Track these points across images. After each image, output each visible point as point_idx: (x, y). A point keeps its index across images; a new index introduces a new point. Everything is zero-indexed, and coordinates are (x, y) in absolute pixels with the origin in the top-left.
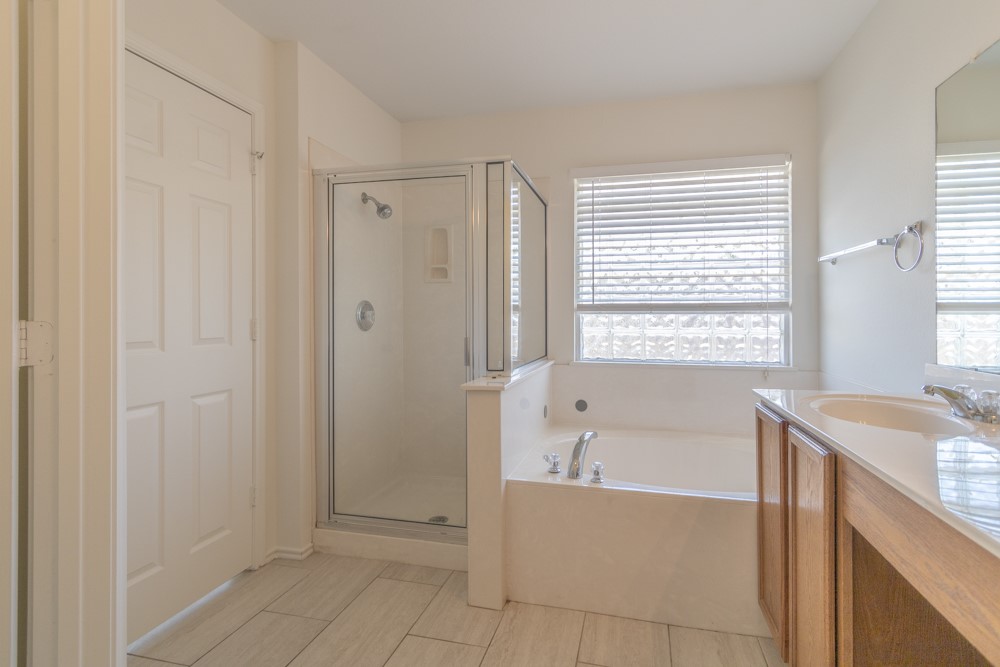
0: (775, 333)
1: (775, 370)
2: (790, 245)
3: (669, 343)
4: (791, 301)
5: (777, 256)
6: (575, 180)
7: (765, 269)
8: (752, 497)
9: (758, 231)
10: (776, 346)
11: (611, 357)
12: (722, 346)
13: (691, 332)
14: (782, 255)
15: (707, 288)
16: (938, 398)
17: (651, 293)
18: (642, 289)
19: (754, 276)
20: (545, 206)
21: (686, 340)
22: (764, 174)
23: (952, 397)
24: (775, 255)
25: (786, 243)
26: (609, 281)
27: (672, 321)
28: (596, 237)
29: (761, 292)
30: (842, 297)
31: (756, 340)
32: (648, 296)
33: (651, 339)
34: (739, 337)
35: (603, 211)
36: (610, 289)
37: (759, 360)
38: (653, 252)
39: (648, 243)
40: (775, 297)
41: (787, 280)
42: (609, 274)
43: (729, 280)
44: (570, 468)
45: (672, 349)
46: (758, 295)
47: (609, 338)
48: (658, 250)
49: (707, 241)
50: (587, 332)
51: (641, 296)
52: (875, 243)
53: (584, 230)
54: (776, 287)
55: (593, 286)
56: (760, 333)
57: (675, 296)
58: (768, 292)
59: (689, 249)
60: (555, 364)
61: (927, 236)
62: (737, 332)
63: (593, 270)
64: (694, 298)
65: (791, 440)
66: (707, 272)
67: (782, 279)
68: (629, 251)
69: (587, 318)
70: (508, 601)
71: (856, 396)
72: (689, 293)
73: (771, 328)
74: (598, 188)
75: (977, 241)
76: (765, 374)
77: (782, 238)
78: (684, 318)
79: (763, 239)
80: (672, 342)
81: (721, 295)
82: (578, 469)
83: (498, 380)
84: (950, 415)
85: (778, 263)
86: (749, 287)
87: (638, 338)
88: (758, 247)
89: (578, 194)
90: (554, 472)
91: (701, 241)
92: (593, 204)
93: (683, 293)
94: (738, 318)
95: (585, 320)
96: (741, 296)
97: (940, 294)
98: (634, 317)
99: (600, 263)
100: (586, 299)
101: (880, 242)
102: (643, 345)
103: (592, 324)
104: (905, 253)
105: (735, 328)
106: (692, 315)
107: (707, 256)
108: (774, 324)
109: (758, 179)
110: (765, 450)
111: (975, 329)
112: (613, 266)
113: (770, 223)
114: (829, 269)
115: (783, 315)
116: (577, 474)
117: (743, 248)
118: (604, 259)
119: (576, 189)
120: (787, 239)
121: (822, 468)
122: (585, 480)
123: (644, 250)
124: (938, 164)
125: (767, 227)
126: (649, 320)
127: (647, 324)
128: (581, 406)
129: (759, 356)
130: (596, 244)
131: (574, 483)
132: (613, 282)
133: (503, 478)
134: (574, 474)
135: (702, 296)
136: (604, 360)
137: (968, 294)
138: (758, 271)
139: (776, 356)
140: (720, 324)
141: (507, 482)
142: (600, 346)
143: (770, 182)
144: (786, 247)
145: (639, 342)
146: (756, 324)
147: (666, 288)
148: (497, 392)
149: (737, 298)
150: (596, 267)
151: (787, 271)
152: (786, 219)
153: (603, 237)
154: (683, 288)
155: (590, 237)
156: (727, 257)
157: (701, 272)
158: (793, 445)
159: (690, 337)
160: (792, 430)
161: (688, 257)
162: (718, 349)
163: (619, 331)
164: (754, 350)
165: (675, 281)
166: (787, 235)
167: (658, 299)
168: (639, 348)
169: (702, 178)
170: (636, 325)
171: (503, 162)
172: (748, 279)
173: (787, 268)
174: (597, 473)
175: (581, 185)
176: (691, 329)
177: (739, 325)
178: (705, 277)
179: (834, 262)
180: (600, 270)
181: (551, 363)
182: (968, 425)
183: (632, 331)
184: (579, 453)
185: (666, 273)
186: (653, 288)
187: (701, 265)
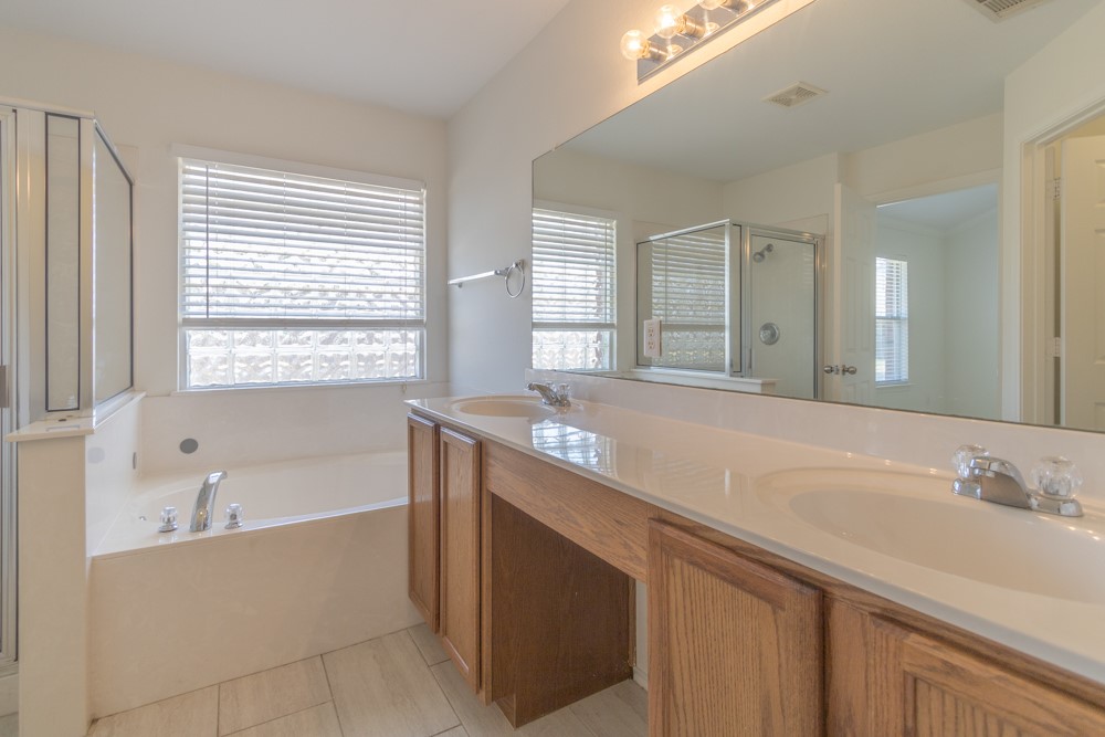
0: (411, 348)
1: (412, 384)
2: (425, 266)
3: (306, 362)
4: (425, 319)
5: (412, 276)
6: (180, 160)
7: (403, 288)
8: (404, 501)
9: (397, 250)
10: (411, 361)
11: (231, 383)
12: (362, 364)
13: (331, 350)
14: (418, 275)
15: (348, 303)
16: (536, 393)
17: (285, 307)
18: (273, 301)
19: (392, 293)
20: (131, 185)
21: (326, 359)
22: (403, 197)
23: (544, 390)
24: (412, 275)
25: (421, 265)
26: (228, 291)
27: (309, 338)
28: (211, 235)
29: (400, 309)
30: (466, 316)
31: (394, 356)
32: (280, 310)
33: (284, 358)
34: (379, 354)
35: (220, 205)
36: (231, 300)
37: (397, 375)
38: (286, 260)
39: (283, 250)
40: (411, 314)
41: (422, 299)
42: (229, 282)
43: (370, 296)
44: (193, 519)
45: (310, 368)
46: (397, 313)
47: (229, 359)
48: (292, 259)
49: (348, 255)
50: (195, 353)
51: (272, 310)
52: (492, 273)
53: (192, 224)
54: (412, 305)
55: (207, 295)
56: (399, 349)
57: (314, 311)
58: (406, 310)
59: (329, 261)
60: (146, 396)
61: (526, 270)
62: (377, 349)
63: (207, 276)
64: (333, 314)
65: (443, 438)
66: (347, 287)
67: (418, 298)
68: (255, 257)
69: (195, 335)
70: (94, 721)
71: (484, 398)
72: (328, 308)
73: (408, 344)
74: (214, 175)
75: (550, 276)
76: (403, 387)
77: (418, 260)
78: (324, 335)
79: (402, 258)
80: (310, 362)
81: (361, 312)
82: (206, 519)
83: (70, 423)
84: (542, 404)
85: (414, 283)
86: (388, 305)
87: (268, 358)
88: (397, 266)
89: (182, 177)
90: (168, 529)
91: (341, 254)
92: (207, 194)
93: (323, 308)
94: (378, 335)
95: (193, 338)
96: (380, 313)
97: (535, 315)
98: (263, 334)
99: (217, 268)
100: (196, 311)
101: (496, 272)
102: (274, 366)
103: (204, 343)
104: (513, 283)
105: (375, 344)
106: (330, 332)
107: (348, 271)
108: (411, 341)
109: (397, 200)
110: (416, 455)
111: (548, 342)
112: (234, 273)
113: (408, 244)
114: (457, 293)
115: (418, 332)
116: (205, 526)
117: (383, 265)
118: (223, 263)
119: (180, 171)
120: (421, 261)
121: (471, 455)
122: (217, 528)
123: (275, 258)
124: (534, 215)
125: (406, 248)
126: (281, 338)
127: (279, 343)
128: (189, 446)
129: (396, 372)
130: (211, 244)
131: (201, 535)
132: (235, 291)
133: (88, 556)
134: (200, 525)
135: (343, 312)
136: (221, 386)
137: (545, 316)
138: (396, 289)
139: (412, 371)
140: (360, 341)
141: (94, 559)
142: (215, 370)
143: (408, 205)
144: (421, 268)
145: (269, 362)
146: (395, 341)
147: (302, 302)
148: (79, 438)
149: (377, 315)
150: (211, 272)
151: (422, 291)
152: (421, 242)
153: (221, 236)
154: (320, 303)
155: (204, 235)
156: (367, 272)
157: (342, 287)
158: (446, 444)
159: (329, 355)
160: (444, 430)
161: (327, 270)
162: (359, 366)
163: (243, 351)
164: (393, 365)
165: (313, 294)
166: (421, 257)
167: (292, 314)
168: (268, 370)
169: (342, 189)
170: (264, 342)
171: (78, 119)
172: (388, 297)
173: (422, 288)
174: (234, 517)
175: (187, 167)
176: (330, 347)
177: (378, 341)
178: (346, 292)
179: (460, 285)
180: (217, 277)
181: (143, 394)
182: (552, 409)
183: (260, 350)
184: (207, 499)
185: (301, 285)
186: (287, 302)
187: (342, 279)
